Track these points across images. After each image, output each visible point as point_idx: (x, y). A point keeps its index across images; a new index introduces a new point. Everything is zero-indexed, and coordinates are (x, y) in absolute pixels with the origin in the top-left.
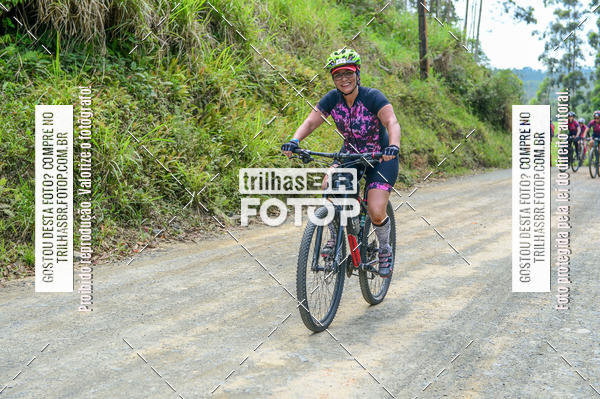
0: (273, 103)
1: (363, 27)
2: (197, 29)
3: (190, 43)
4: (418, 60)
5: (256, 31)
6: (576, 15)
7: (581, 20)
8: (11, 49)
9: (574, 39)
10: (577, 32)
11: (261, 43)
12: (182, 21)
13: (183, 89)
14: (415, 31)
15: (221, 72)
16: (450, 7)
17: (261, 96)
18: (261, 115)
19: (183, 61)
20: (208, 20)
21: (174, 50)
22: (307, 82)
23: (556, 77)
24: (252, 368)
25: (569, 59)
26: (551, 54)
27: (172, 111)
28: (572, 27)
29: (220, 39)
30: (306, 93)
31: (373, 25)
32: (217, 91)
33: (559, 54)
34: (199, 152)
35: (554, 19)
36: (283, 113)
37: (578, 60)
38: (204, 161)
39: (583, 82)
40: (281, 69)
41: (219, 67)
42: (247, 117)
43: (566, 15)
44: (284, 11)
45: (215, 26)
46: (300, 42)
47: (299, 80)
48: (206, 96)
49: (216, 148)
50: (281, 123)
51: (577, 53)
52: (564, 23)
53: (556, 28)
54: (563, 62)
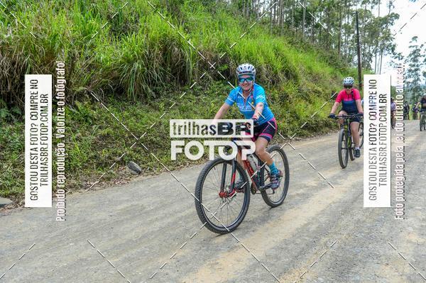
0: (307, 100)
1: (338, 73)
2: (281, 76)
3: (278, 80)
4: (358, 84)
5: (301, 76)
6: (417, 66)
7: (420, 67)
8: (222, 85)
9: (417, 74)
10: (418, 72)
11: (303, 80)
12: (276, 73)
13: (277, 96)
14: (357, 73)
15: (289, 90)
16: (369, 65)
17: (303, 98)
18: (303, 103)
19: (276, 87)
20: (284, 73)
21: (273, 83)
22: (319, 92)
23: (410, 88)
24: (305, 186)
25: (415, 81)
26: (408, 80)
27: (273, 103)
28: (416, 70)
29: (289, 79)
30: (318, 96)
31: (342, 73)
32: (288, 96)
33: (411, 80)
34: (282, 116)
35: (408, 67)
36: (310, 103)
37: (418, 82)
38: (284, 119)
39: (421, 90)
40: (310, 88)
41: (289, 88)
42: (298, 104)
43: (414, 66)
44: (310, 68)
45: (287, 75)
46: (316, 78)
47: (316, 92)
48: (284, 98)
49: (288, 115)
50: (310, 106)
51: (418, 79)
52: (413, 69)
53: (410, 71)
54: (413, 83)
